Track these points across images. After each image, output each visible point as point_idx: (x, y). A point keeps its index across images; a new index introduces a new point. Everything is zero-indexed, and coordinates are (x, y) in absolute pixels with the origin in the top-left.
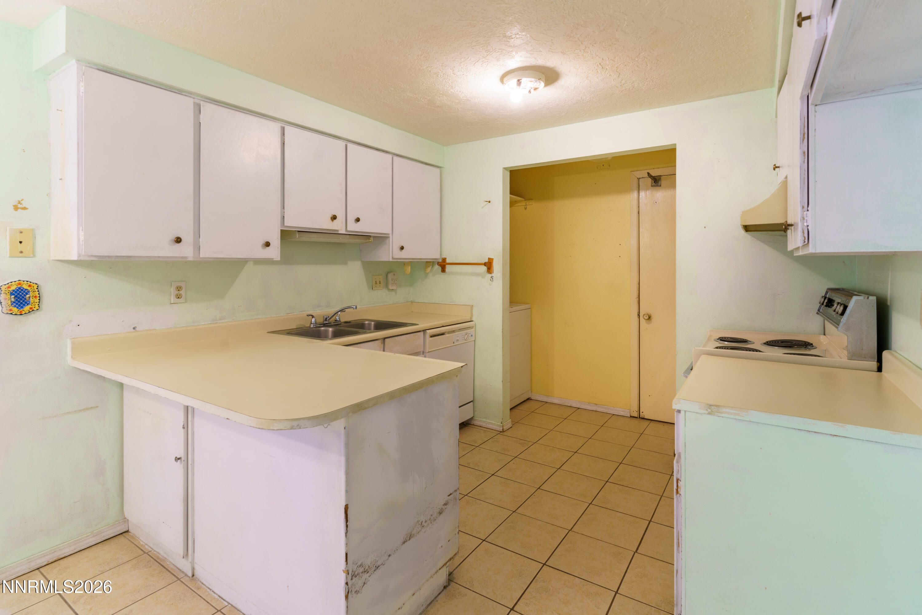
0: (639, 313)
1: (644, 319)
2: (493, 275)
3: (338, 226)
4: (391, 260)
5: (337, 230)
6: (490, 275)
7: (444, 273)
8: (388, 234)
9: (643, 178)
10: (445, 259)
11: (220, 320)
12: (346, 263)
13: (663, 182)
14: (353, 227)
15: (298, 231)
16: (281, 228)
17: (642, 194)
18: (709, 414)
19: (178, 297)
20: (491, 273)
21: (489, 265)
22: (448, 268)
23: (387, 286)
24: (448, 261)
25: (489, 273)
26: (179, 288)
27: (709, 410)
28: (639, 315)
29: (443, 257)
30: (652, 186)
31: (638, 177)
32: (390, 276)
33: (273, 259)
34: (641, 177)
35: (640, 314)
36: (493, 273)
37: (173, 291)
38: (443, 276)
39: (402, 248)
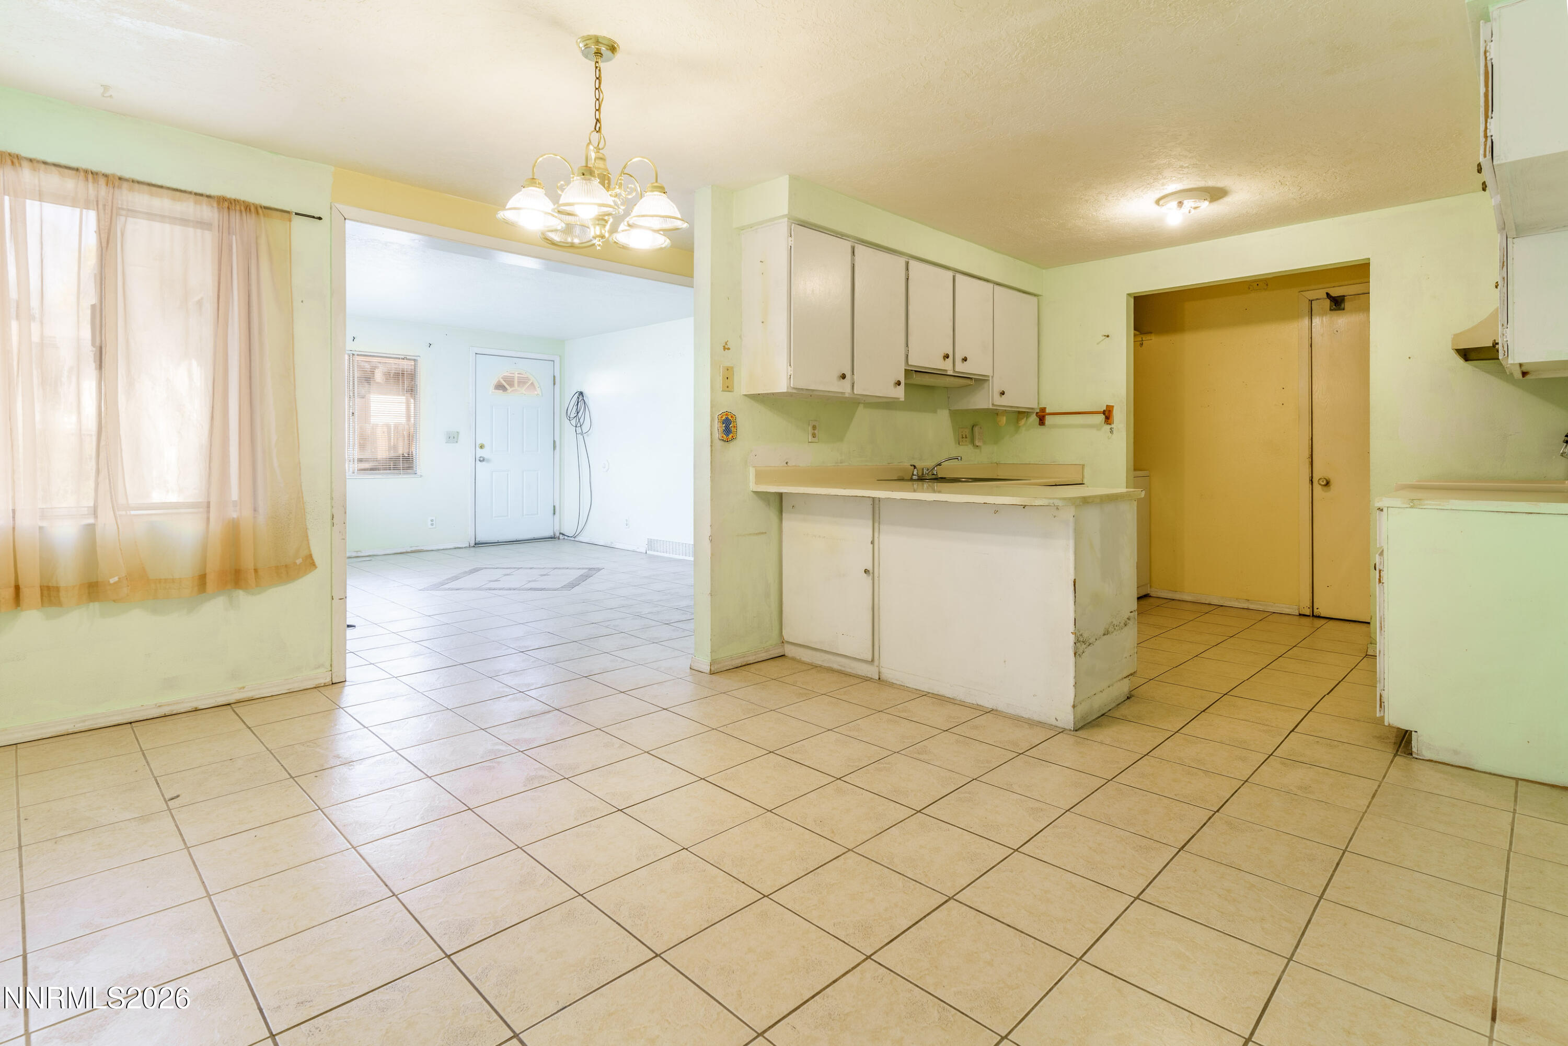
0: (1312, 478)
1: (1320, 484)
2: (1113, 426)
3: (947, 366)
4: (991, 407)
5: (946, 371)
6: (1108, 427)
7: (1043, 426)
8: (988, 376)
9: (1317, 299)
10: (1045, 408)
11: (841, 463)
12: (935, 412)
13: (1347, 305)
14: (961, 368)
15: (916, 371)
16: (905, 366)
17: (1317, 321)
18: (1411, 507)
19: (814, 436)
20: (1110, 424)
21: (1108, 415)
22: (1049, 420)
23: (972, 442)
24: (1047, 411)
25: (1107, 424)
26: (814, 428)
27: (1412, 504)
28: (1312, 481)
29: (1042, 406)
30: (1331, 310)
31: (1311, 298)
32: (976, 429)
33: (899, 398)
34: (1315, 298)
35: (1314, 480)
36: (1113, 423)
37: (810, 428)
38: (1042, 430)
39: (1003, 393)
